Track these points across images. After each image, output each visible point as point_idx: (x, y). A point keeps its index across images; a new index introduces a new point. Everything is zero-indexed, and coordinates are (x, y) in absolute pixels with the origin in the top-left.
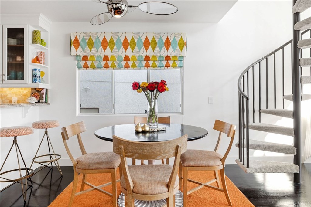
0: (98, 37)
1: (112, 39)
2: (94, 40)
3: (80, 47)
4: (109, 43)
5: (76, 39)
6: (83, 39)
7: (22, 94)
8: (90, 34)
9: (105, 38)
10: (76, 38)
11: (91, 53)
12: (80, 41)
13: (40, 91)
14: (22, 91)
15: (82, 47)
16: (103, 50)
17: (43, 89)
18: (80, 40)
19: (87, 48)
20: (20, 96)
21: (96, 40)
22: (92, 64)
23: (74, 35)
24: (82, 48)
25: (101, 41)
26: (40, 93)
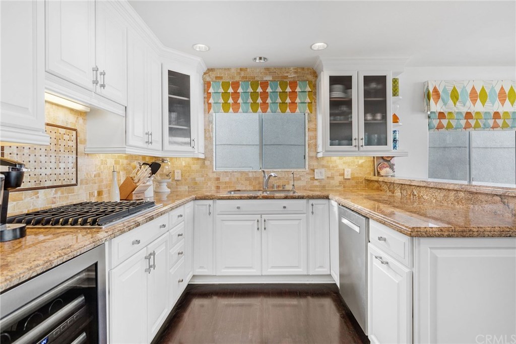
0: (464, 87)
1: (483, 89)
2: (459, 91)
3: (440, 100)
4: (480, 94)
5: (435, 90)
6: (445, 90)
7: (356, 165)
8: (454, 83)
9: (473, 88)
10: (435, 88)
11: (455, 108)
12: (440, 93)
13: (389, 161)
14: (356, 160)
15: (443, 100)
16: (472, 105)
17: (393, 157)
18: (440, 91)
19: (451, 102)
20: (354, 167)
21: (462, 91)
22: (449, 123)
23: (433, 84)
24: (444, 102)
25: (469, 93)
26: (389, 163)
